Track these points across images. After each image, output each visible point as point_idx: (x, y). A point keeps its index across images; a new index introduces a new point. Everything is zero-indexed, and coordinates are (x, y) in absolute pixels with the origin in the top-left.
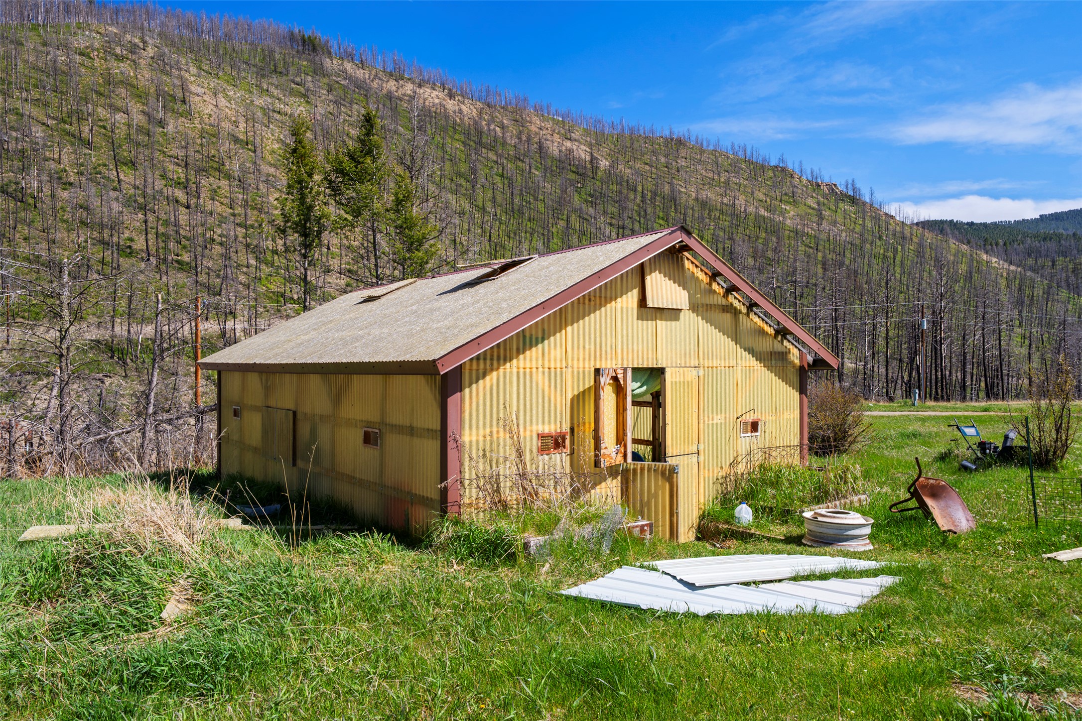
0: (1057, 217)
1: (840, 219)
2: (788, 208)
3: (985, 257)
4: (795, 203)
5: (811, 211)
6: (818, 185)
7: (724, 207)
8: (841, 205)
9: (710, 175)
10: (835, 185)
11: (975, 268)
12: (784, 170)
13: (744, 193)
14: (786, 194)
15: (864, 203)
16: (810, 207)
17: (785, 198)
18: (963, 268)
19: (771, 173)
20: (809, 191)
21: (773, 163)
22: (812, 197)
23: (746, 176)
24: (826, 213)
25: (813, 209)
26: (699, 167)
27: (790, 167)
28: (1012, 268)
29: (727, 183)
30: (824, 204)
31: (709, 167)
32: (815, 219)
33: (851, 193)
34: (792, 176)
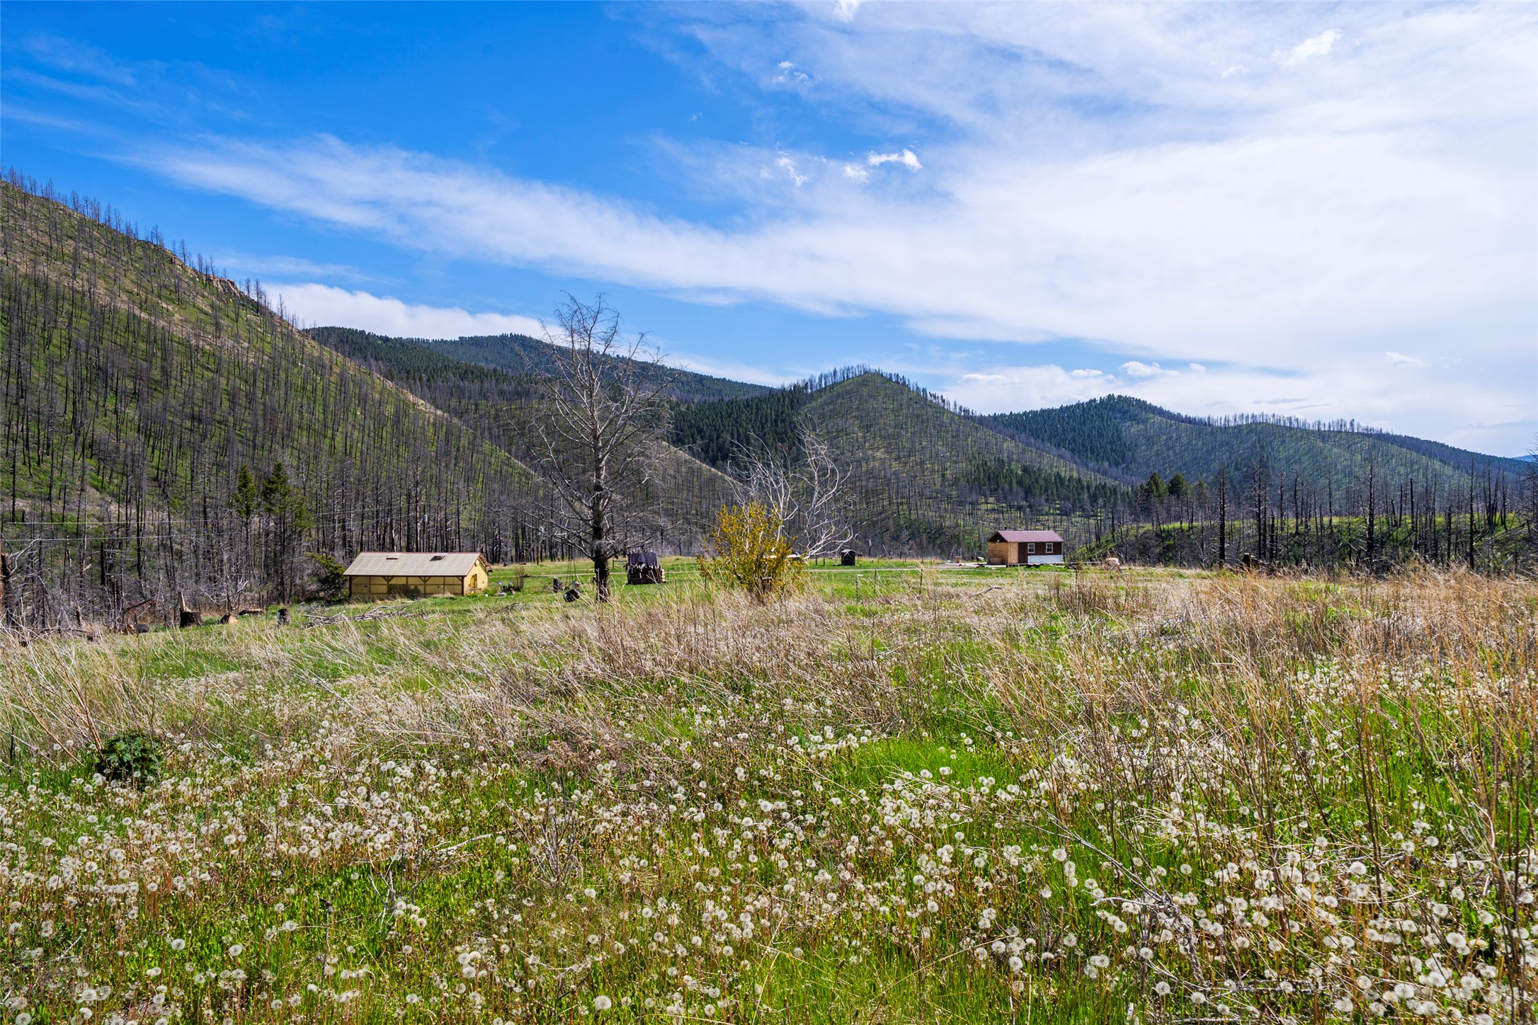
0: (476, 342)
1: (243, 334)
2: (170, 308)
3: (411, 397)
4: (180, 302)
5: (202, 316)
6: (209, 279)
7: (78, 296)
8: (243, 312)
9: (46, 240)
10: (233, 283)
11: (403, 411)
12: (159, 250)
13: (106, 277)
14: (165, 287)
15: (272, 314)
16: (201, 310)
17: (164, 292)
18: (389, 409)
19: (139, 252)
20: (199, 287)
21: (142, 237)
22: (203, 296)
23: (102, 249)
24: (225, 322)
25: (206, 314)
26: (25, 224)
27: (168, 247)
28: (439, 412)
29: (75, 258)
30: (220, 309)
31: (42, 226)
32: (211, 329)
33: (254, 297)
34: (171, 262)
